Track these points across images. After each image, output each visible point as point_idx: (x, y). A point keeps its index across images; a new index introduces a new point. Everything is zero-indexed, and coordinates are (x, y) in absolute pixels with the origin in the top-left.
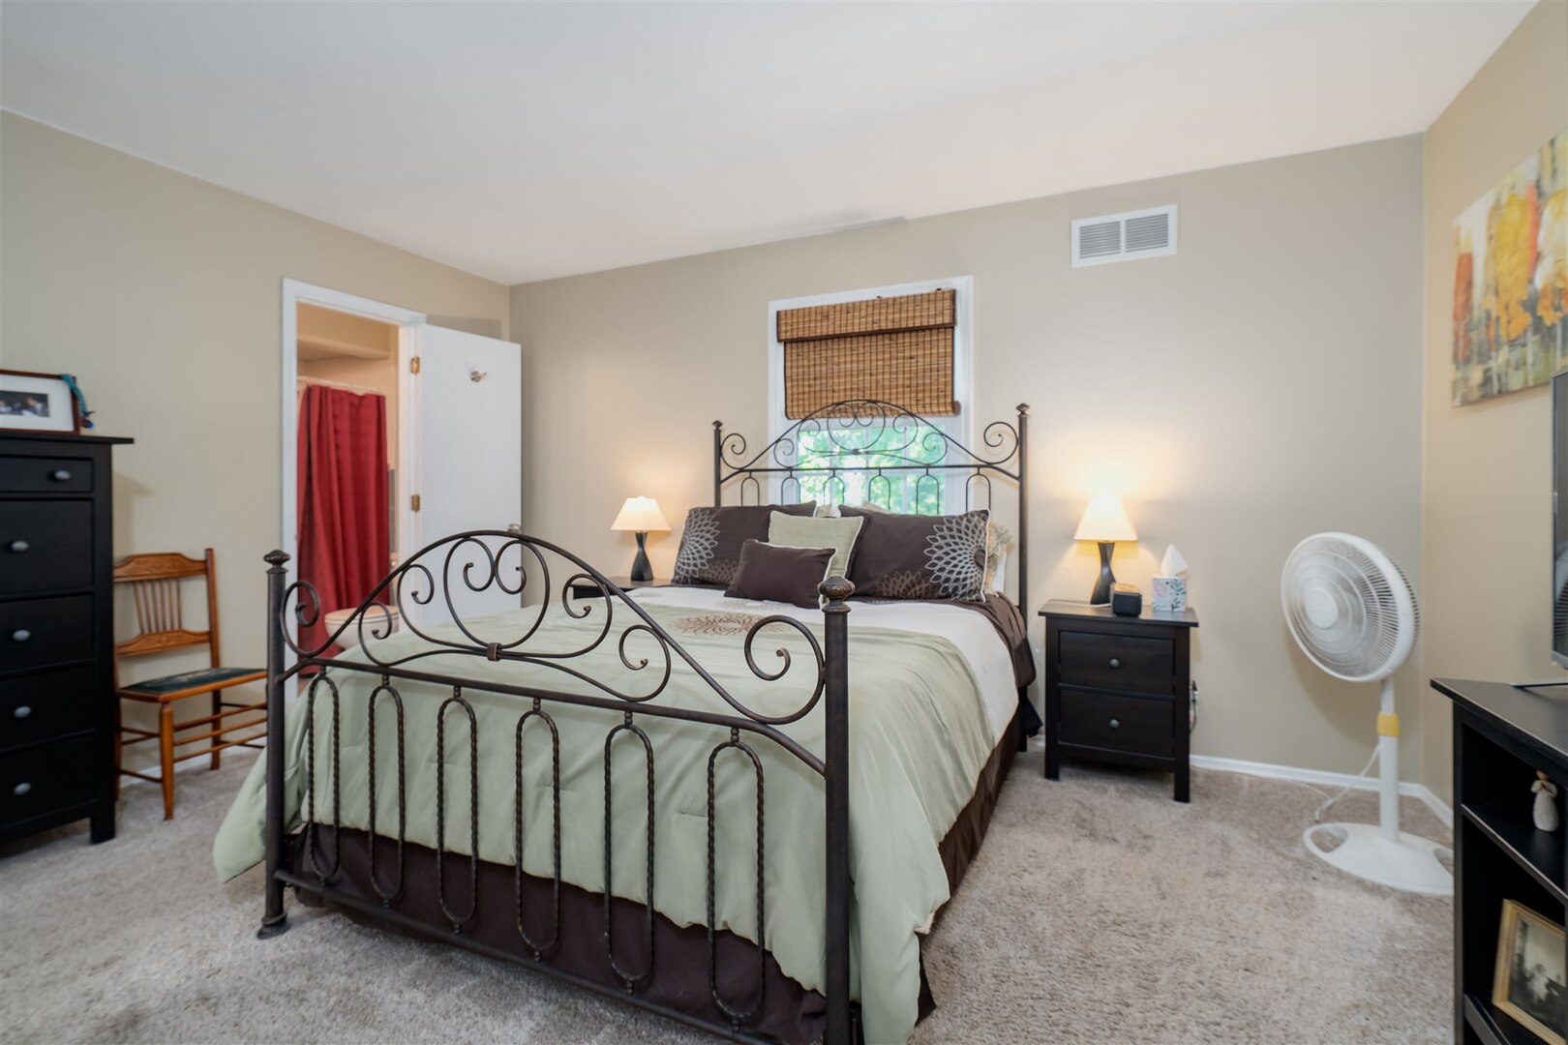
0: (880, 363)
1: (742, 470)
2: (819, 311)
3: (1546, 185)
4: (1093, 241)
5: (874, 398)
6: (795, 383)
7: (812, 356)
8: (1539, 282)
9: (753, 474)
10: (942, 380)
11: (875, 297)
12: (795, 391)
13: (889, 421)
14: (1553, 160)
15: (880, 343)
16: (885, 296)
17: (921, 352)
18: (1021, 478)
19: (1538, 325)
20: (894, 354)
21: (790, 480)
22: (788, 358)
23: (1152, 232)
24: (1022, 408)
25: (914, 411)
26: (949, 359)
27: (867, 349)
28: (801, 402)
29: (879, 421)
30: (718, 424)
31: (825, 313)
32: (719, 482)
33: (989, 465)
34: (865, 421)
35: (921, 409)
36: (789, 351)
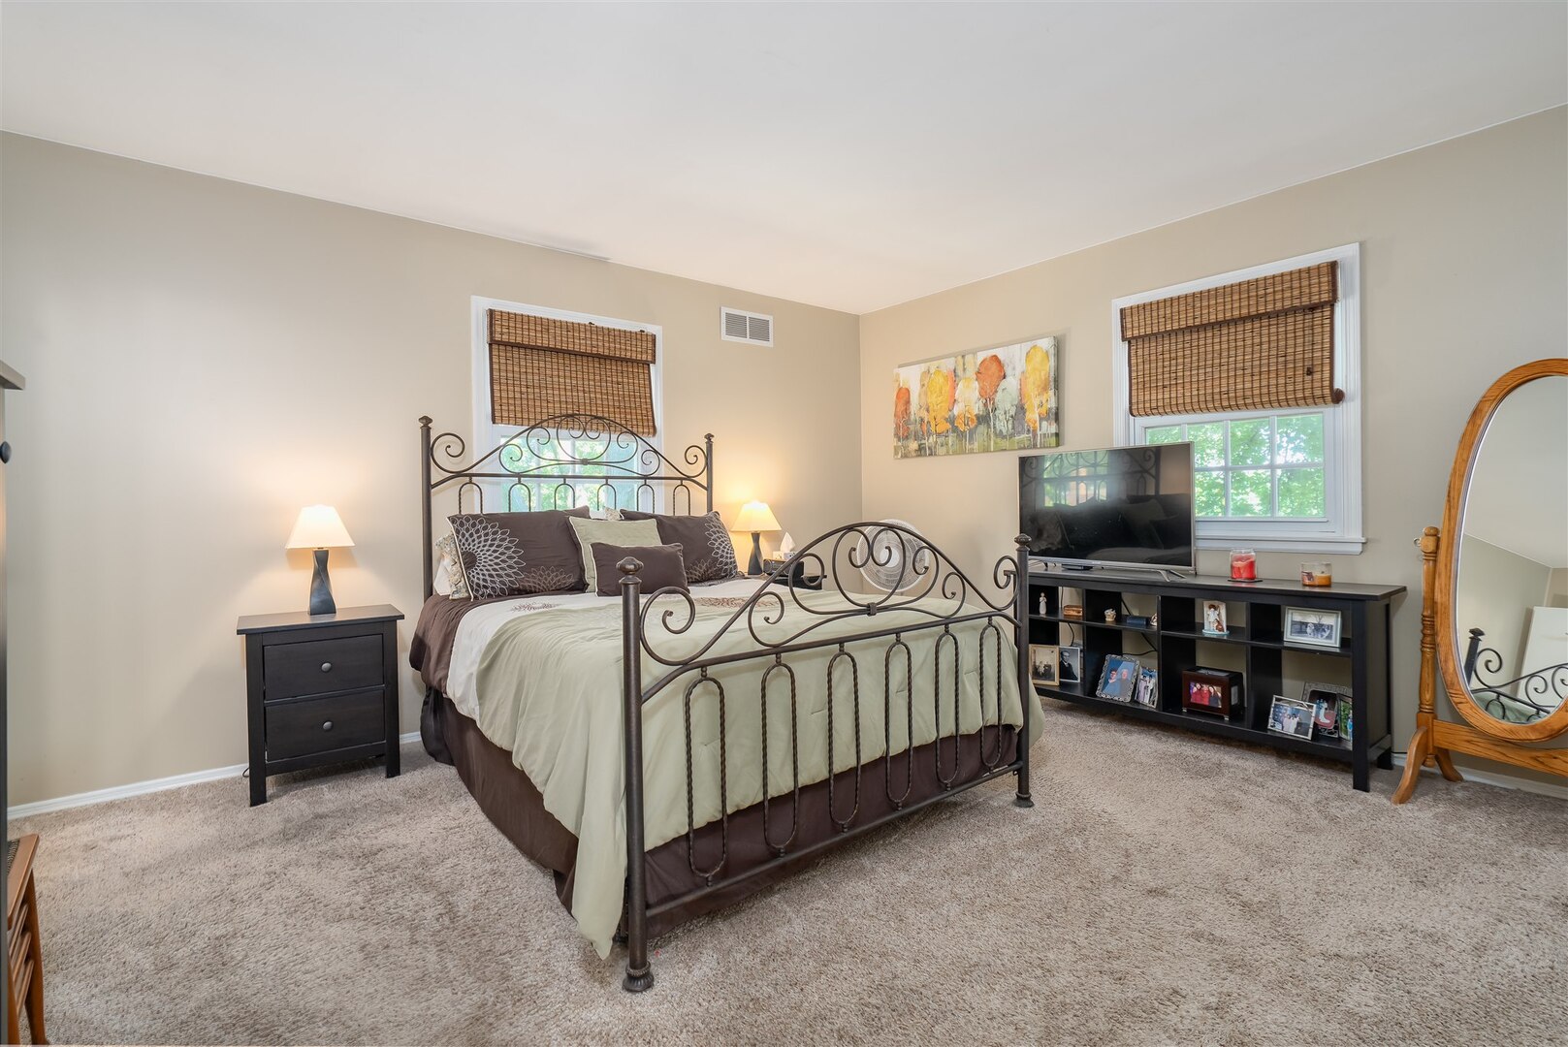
0: (592, 383)
1: (459, 474)
2: (539, 322)
3: (960, 372)
4: (735, 325)
5: (600, 415)
6: (504, 387)
7: (523, 363)
8: (956, 411)
9: (474, 479)
10: (644, 406)
11: (587, 323)
12: (504, 395)
13: (614, 436)
14: (964, 364)
15: (591, 365)
16: (597, 323)
17: (625, 380)
18: (709, 488)
19: (955, 429)
20: (604, 377)
21: (518, 486)
22: (495, 360)
23: (760, 330)
24: (709, 437)
25: (635, 430)
26: (648, 390)
27: (579, 368)
28: (512, 408)
29: (605, 436)
30: (426, 421)
31: (545, 325)
32: (428, 486)
33: (688, 478)
34: (594, 435)
35: (641, 430)
36: (495, 353)
